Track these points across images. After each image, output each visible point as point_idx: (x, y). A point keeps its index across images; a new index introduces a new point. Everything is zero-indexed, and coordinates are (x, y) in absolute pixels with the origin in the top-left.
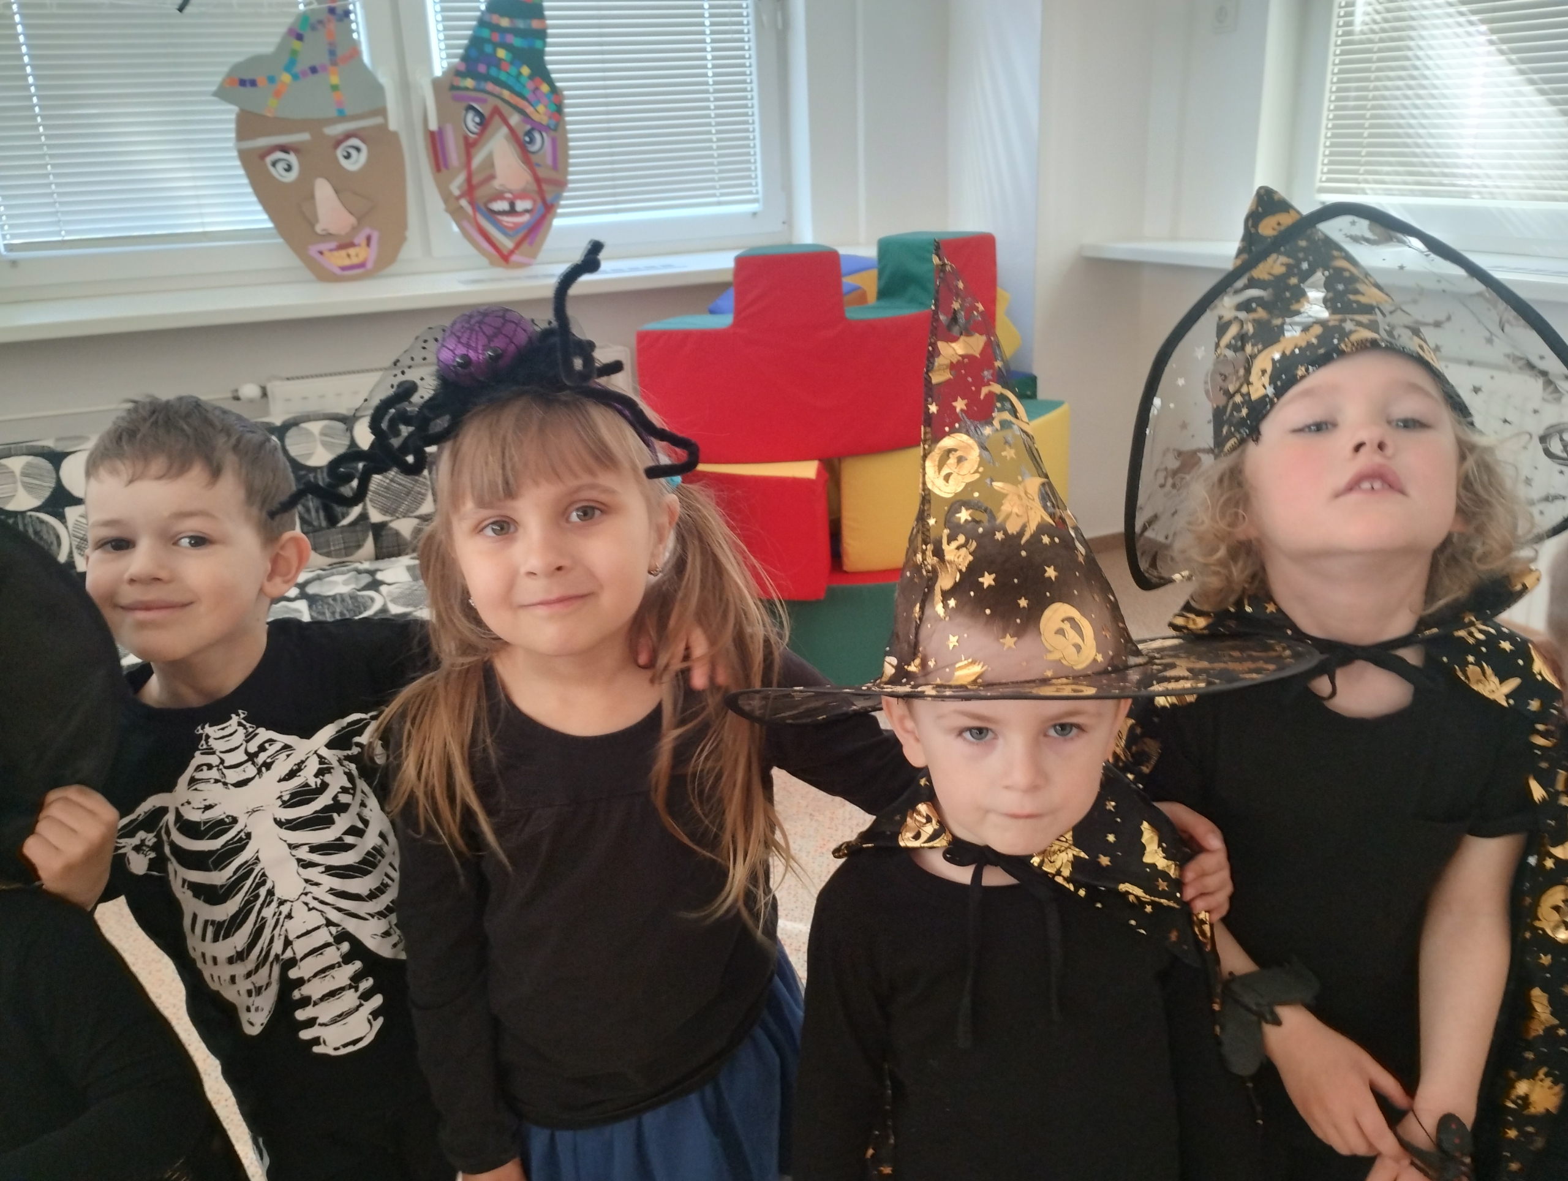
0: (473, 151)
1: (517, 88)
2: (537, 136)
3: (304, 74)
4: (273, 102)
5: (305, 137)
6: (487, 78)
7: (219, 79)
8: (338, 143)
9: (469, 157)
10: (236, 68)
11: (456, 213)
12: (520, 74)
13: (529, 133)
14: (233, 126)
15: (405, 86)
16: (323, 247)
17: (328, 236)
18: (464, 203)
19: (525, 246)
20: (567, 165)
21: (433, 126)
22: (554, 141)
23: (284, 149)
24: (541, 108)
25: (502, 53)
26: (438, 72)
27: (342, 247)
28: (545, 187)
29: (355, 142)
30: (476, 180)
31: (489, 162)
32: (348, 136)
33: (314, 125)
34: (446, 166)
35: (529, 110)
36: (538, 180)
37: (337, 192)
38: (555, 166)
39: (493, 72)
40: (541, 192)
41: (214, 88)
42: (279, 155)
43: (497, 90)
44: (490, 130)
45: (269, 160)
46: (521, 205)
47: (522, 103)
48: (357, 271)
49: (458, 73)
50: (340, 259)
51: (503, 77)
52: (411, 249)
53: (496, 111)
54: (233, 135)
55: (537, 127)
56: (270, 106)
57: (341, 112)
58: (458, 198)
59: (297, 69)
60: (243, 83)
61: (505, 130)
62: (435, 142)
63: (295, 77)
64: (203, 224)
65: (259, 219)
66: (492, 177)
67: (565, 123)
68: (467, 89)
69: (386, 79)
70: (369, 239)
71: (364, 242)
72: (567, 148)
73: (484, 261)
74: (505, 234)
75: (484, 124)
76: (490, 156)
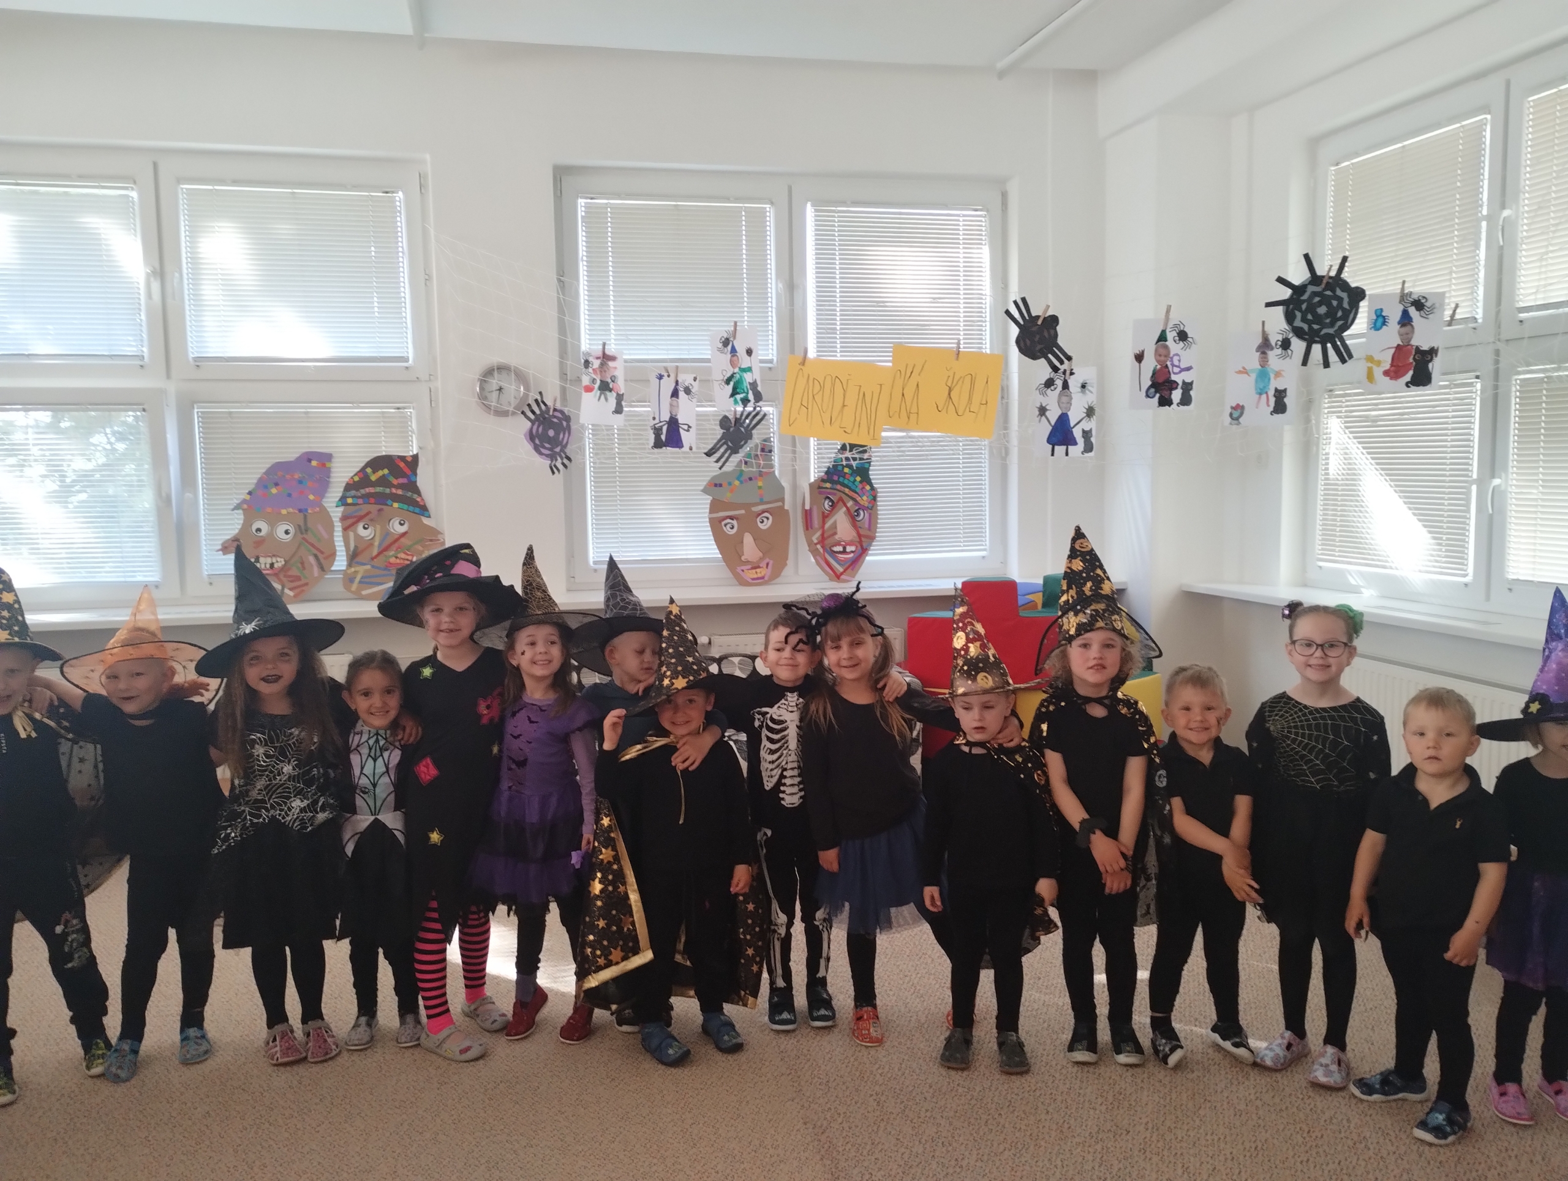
0: (826, 520)
1: (853, 487)
2: (862, 512)
3: (746, 481)
4: (729, 495)
5: (743, 512)
6: (838, 482)
7: (705, 483)
8: (760, 514)
9: (824, 523)
10: (714, 477)
11: (814, 552)
12: (855, 480)
13: (857, 511)
14: (708, 506)
15: (795, 487)
16: (743, 568)
17: (747, 562)
18: (819, 546)
19: (849, 571)
20: (876, 528)
21: (807, 507)
22: (870, 515)
23: (732, 518)
24: (865, 498)
25: (846, 470)
26: (812, 480)
27: (753, 568)
28: (863, 539)
29: (766, 514)
30: (825, 535)
31: (834, 526)
32: (763, 512)
33: (747, 506)
34: (812, 528)
35: (859, 499)
36: (860, 536)
37: (755, 539)
38: (869, 529)
39: (841, 479)
40: (861, 542)
41: (702, 488)
42: (729, 521)
43: (842, 488)
44: (836, 509)
45: (723, 523)
46: (849, 549)
47: (855, 496)
48: (760, 581)
49: (823, 480)
50: (752, 574)
51: (846, 482)
52: (788, 571)
53: (841, 499)
54: (708, 511)
55: (864, 508)
56: (727, 496)
57: (761, 499)
58: (816, 544)
59: (742, 479)
60: (716, 485)
61: (844, 509)
62: (807, 515)
63: (741, 482)
64: (687, 554)
65: (712, 551)
66: (835, 533)
67: (877, 506)
68: (826, 488)
69: (785, 484)
70: (767, 565)
71: (765, 566)
72: (877, 519)
73: (827, 578)
74: (840, 564)
75: (833, 505)
76: (835, 522)
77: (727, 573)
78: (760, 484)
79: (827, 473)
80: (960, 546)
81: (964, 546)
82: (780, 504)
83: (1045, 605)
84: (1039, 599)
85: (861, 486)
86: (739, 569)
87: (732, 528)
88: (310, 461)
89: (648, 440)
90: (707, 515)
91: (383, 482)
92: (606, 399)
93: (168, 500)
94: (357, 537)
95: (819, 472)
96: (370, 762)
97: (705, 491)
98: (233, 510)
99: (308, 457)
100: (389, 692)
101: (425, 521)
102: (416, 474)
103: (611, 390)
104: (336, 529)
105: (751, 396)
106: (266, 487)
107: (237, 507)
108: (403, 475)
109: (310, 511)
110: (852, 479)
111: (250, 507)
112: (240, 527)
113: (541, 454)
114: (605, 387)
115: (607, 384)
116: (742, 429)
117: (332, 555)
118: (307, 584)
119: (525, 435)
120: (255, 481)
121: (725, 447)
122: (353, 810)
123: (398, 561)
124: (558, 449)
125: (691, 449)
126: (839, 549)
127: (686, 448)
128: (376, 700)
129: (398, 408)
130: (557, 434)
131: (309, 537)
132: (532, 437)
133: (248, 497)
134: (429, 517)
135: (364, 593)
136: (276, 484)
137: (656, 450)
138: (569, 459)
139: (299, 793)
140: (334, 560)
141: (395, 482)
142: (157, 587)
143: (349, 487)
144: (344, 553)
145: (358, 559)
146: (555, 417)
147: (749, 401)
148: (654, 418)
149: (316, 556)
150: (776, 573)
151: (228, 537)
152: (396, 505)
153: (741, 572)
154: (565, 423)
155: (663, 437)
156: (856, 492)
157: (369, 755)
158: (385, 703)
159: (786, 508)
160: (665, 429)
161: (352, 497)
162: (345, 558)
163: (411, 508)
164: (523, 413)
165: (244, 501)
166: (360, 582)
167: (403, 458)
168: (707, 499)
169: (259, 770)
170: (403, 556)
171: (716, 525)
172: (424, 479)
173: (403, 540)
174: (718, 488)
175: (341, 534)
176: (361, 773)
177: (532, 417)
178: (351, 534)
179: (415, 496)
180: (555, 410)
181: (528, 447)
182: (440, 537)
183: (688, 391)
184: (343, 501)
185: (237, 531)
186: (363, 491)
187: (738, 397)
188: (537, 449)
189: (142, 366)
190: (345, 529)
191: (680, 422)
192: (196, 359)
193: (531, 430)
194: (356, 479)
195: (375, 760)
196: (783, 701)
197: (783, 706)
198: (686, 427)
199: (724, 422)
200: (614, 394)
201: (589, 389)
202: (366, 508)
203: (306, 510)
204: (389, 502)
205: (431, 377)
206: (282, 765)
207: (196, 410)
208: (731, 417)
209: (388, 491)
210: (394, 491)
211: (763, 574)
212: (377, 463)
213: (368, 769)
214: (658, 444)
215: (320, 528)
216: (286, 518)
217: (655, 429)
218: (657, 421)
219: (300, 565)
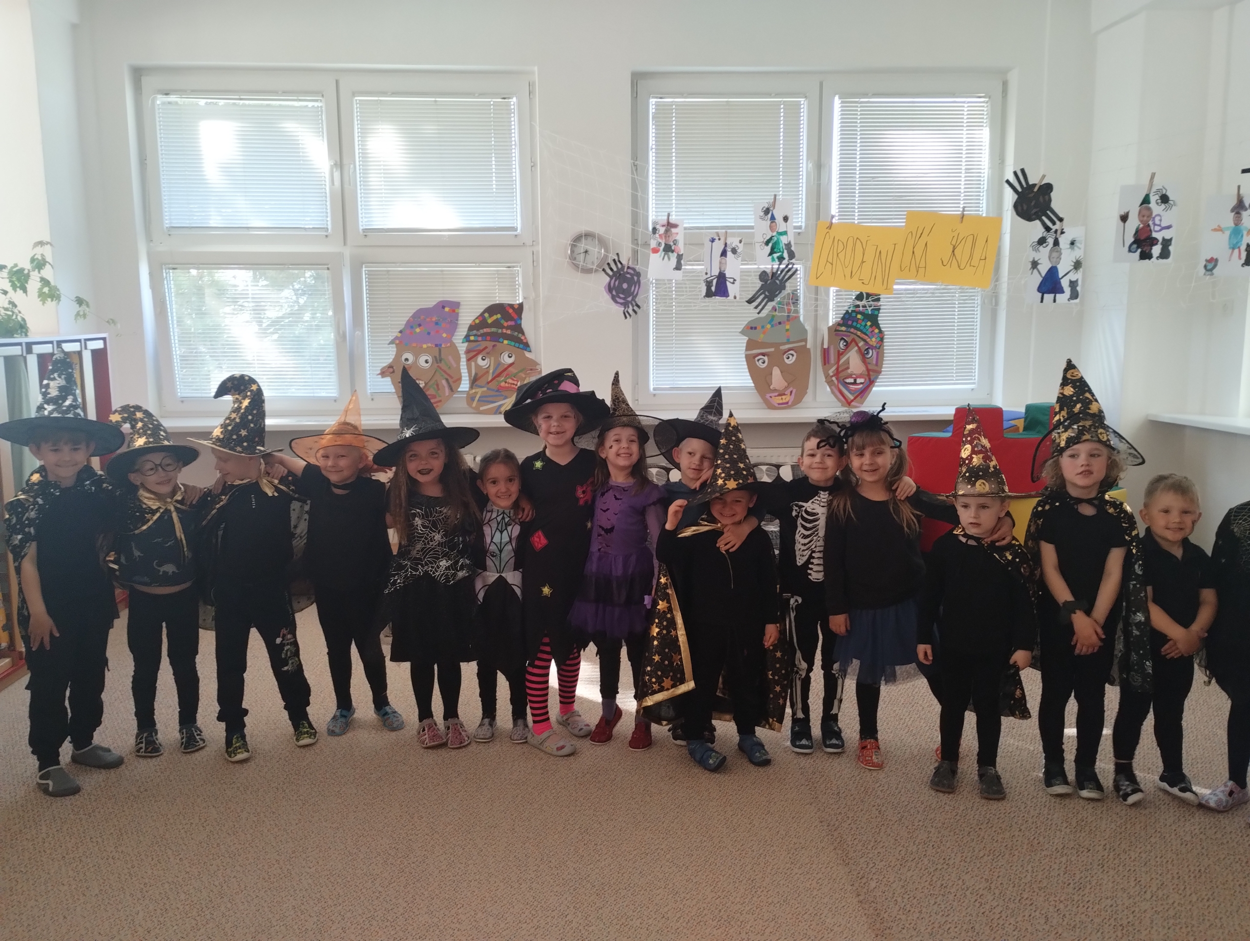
0: (841, 357)
1: (864, 331)
2: (870, 351)
3: (776, 325)
4: (762, 336)
5: (772, 350)
6: (851, 326)
7: (743, 327)
8: (785, 352)
9: (839, 359)
10: (751, 322)
11: (830, 383)
12: (866, 325)
13: (867, 350)
14: (745, 345)
15: (816, 330)
16: (771, 394)
17: (775, 390)
18: (834, 378)
19: (859, 398)
20: (882, 364)
21: (826, 346)
22: (878, 353)
23: (763, 354)
24: (874, 339)
25: (859, 316)
26: (831, 324)
27: (780, 395)
28: (871, 373)
29: (792, 352)
30: (840, 369)
31: (847, 362)
33: (776, 345)
34: (828, 363)
35: (868, 340)
36: (868, 370)
37: (781, 372)
38: (877, 364)
39: (855, 324)
40: (869, 375)
41: (740, 330)
42: (761, 357)
43: (855, 331)
44: (849, 348)
45: (757, 358)
46: (859, 381)
47: (865, 337)
48: (785, 406)
49: (839, 324)
50: (779, 400)
51: (858, 326)
52: (808, 398)
53: (853, 340)
54: (744, 348)
55: (872, 347)
56: (761, 337)
57: (788, 340)
58: (832, 376)
59: (774, 323)
60: (752, 328)
61: (856, 348)
62: (825, 353)
63: (772, 326)
64: (726, 383)
65: (749, 382)
66: (848, 368)
67: (884, 346)
68: (842, 331)
69: (808, 327)
70: (791, 392)
71: (789, 394)
72: (883, 357)
73: (840, 404)
74: (851, 393)
75: (847, 345)
76: (848, 359)
77: (758, 399)
78: (788, 327)
79: (843, 318)
80: (953, 380)
81: (957, 380)
82: (803, 343)
83: (1026, 429)
84: (1021, 424)
85: (870, 330)
86: (768, 396)
87: (764, 363)
88: (443, 307)
89: (700, 291)
90: (743, 352)
91: (496, 324)
92: (669, 259)
93: (344, 336)
94: (477, 366)
95: (836, 318)
96: (498, 534)
97: (743, 332)
98: (389, 344)
99: (442, 305)
100: (511, 480)
101: (528, 354)
102: (521, 319)
103: (673, 251)
104: (462, 360)
105: (786, 255)
106: (412, 327)
107: (391, 343)
108: (512, 319)
109: (443, 346)
110: (863, 324)
111: (401, 342)
112: (393, 357)
113: (616, 302)
114: (668, 249)
115: (670, 247)
116: (778, 282)
117: (459, 379)
118: (440, 401)
119: (605, 287)
120: (405, 323)
121: (762, 297)
122: (485, 569)
123: (507, 385)
124: (630, 299)
125: (735, 298)
126: (851, 380)
127: (731, 297)
128: (502, 487)
129: (509, 267)
130: (630, 287)
131: (442, 365)
132: (610, 289)
133: (399, 335)
134: (530, 351)
135: (481, 409)
136: (420, 325)
137: (707, 299)
138: (638, 307)
139: (446, 556)
140: (460, 384)
141: (506, 324)
142: (335, 401)
143: (471, 328)
144: (468, 378)
145: (477, 383)
146: (628, 273)
147: (784, 259)
148: (706, 274)
149: (447, 380)
150: (798, 400)
151: (385, 365)
152: (506, 342)
153: (769, 398)
154: (636, 278)
155: (713, 289)
156: (866, 335)
157: (497, 529)
158: (508, 489)
159: (808, 347)
160: (715, 282)
161: (474, 335)
162: (468, 382)
163: (517, 345)
164: (604, 270)
165: (397, 338)
166: (478, 400)
167: (511, 306)
168: (744, 339)
169: (418, 537)
170: (510, 381)
171: (750, 360)
172: (526, 322)
173: (510, 369)
174: (753, 331)
175: (465, 363)
176: (492, 541)
177: (611, 273)
178: (473, 364)
179: (520, 335)
180: (628, 268)
181: (607, 297)
182: (538, 367)
183: (734, 251)
184: (467, 338)
185: (391, 360)
186: (482, 331)
187: (775, 255)
188: (613, 298)
189: (327, 236)
190: (469, 360)
191: (727, 276)
192: (365, 230)
193: (610, 283)
194: (477, 321)
195: (501, 532)
196: (816, 498)
197: (816, 502)
198: (732, 280)
199: (763, 275)
200: (675, 254)
201: (655, 251)
202: (484, 344)
203: (441, 345)
204: (501, 340)
205: (534, 242)
206: (434, 534)
207: (364, 269)
208: (769, 271)
209: (500, 331)
210: (505, 331)
211: (787, 400)
212: (493, 309)
213: (497, 539)
214: (709, 294)
215: (450, 358)
216: (426, 351)
217: (707, 281)
218: (709, 275)
219: (435, 386)
